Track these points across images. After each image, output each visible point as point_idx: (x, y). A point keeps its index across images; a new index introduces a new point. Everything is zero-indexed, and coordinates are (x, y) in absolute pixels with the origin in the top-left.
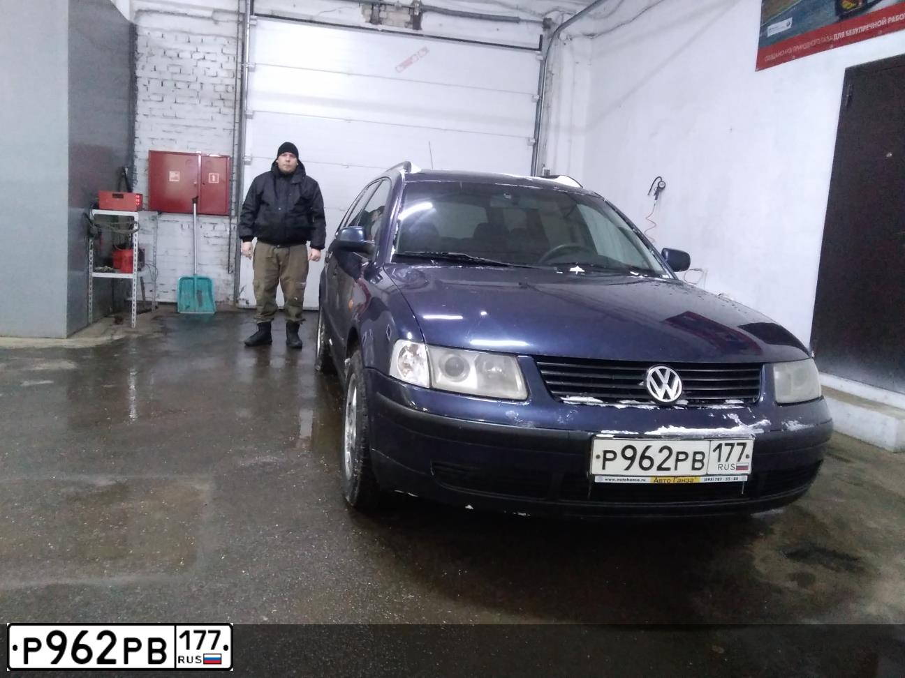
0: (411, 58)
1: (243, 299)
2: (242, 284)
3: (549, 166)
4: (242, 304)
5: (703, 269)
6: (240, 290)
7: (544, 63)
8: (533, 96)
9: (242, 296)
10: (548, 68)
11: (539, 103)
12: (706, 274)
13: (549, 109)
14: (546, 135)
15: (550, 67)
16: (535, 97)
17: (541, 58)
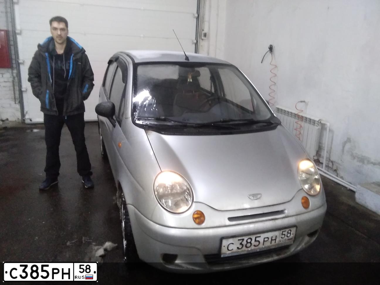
1: (28, 119)
2: (26, 109)
3: (206, 30)
4: (27, 121)
5: (306, 101)
6: (25, 113)
9: (27, 117)
12: (308, 104)
14: (203, 11)
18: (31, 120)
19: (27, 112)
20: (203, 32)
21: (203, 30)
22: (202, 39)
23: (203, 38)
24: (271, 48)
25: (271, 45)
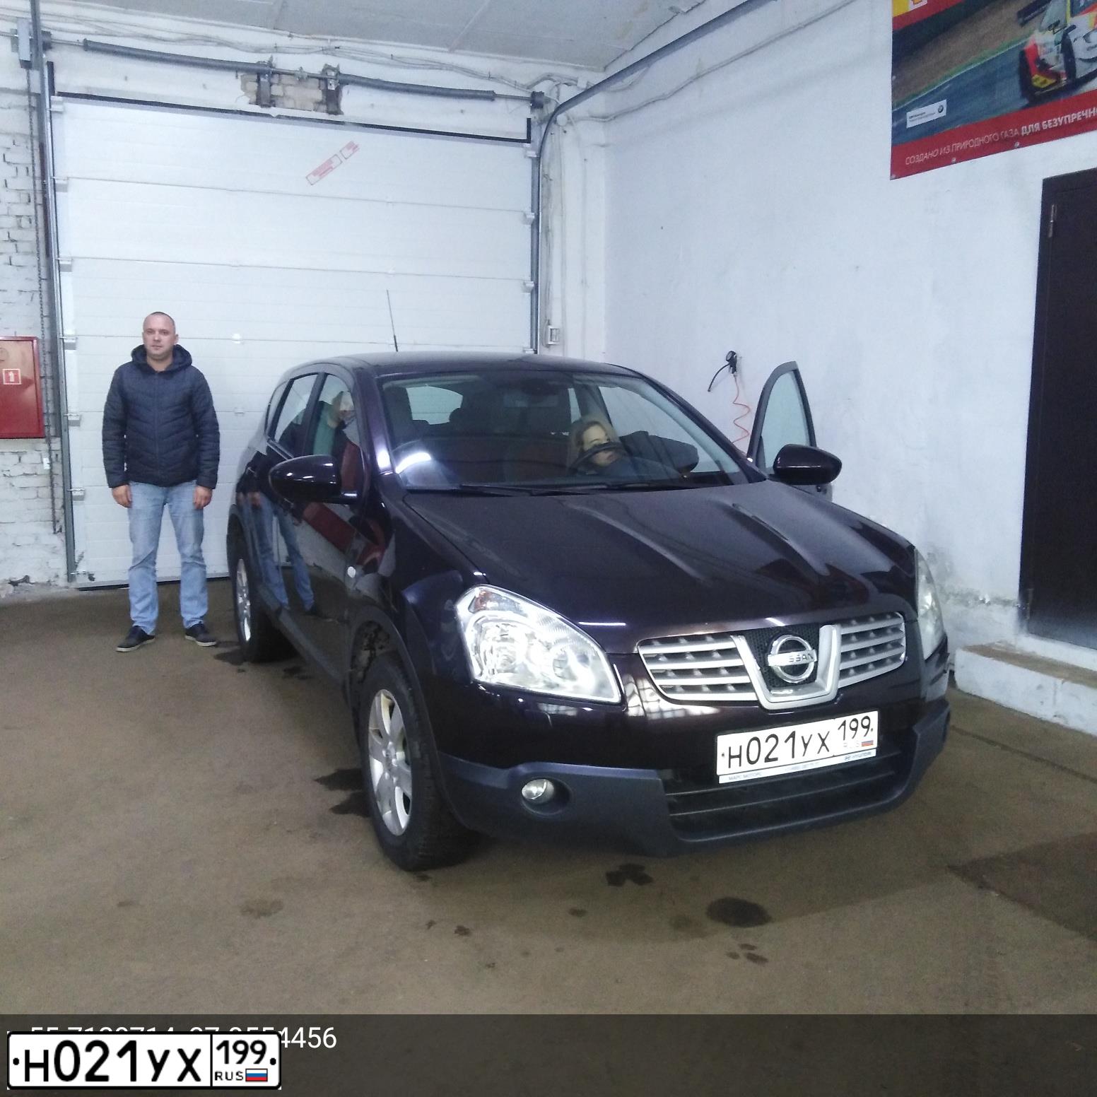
0: (330, 161)
1: (84, 573)
2: (79, 548)
3: (556, 323)
4: (83, 581)
6: (77, 559)
7: (537, 161)
8: (525, 215)
9: (82, 569)
10: (543, 171)
11: (535, 224)
13: (550, 233)
14: (547, 274)
15: (546, 169)
16: (528, 217)
17: (533, 154)
18: (91, 578)
19: (81, 557)
20: (550, 327)
21: (549, 324)
22: (548, 346)
23: (550, 343)
24: (732, 361)
25: (733, 353)
